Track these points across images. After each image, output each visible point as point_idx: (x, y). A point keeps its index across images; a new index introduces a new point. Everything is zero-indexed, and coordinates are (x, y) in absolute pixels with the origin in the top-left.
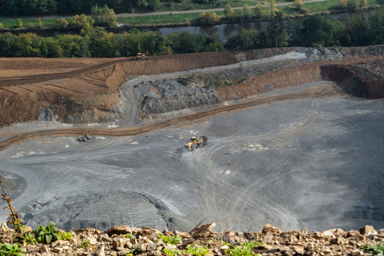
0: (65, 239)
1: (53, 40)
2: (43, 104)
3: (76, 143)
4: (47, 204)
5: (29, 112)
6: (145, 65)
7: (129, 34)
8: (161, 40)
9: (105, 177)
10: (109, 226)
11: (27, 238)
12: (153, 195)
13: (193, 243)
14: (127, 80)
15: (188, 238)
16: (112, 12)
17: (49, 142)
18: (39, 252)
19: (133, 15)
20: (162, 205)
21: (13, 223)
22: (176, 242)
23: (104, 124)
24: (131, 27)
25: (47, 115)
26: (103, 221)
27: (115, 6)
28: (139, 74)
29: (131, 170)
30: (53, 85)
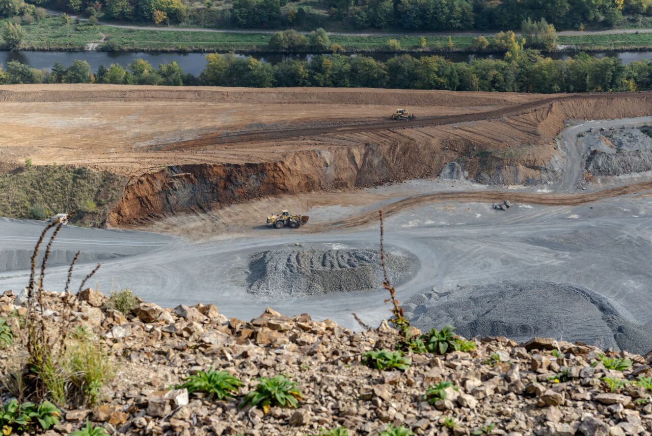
0: (465, 350)
1: (467, 66)
2: (449, 155)
3: (492, 213)
4: (447, 294)
5: (429, 166)
6: (596, 106)
7: (574, 61)
8: (620, 69)
9: (530, 262)
10: (531, 330)
11: (414, 344)
12: (597, 293)
13: (648, 372)
14: (567, 126)
15: (642, 363)
16: (551, 29)
17: (454, 208)
18: (429, 365)
19: (581, 33)
20: (609, 307)
21: (396, 323)
22: (623, 368)
23: (532, 188)
24: (578, 50)
25: (453, 170)
26: (524, 323)
27: (557, 20)
28: (586, 118)
29: (567, 254)
30: (464, 130)
